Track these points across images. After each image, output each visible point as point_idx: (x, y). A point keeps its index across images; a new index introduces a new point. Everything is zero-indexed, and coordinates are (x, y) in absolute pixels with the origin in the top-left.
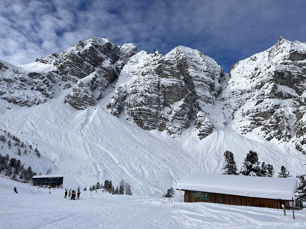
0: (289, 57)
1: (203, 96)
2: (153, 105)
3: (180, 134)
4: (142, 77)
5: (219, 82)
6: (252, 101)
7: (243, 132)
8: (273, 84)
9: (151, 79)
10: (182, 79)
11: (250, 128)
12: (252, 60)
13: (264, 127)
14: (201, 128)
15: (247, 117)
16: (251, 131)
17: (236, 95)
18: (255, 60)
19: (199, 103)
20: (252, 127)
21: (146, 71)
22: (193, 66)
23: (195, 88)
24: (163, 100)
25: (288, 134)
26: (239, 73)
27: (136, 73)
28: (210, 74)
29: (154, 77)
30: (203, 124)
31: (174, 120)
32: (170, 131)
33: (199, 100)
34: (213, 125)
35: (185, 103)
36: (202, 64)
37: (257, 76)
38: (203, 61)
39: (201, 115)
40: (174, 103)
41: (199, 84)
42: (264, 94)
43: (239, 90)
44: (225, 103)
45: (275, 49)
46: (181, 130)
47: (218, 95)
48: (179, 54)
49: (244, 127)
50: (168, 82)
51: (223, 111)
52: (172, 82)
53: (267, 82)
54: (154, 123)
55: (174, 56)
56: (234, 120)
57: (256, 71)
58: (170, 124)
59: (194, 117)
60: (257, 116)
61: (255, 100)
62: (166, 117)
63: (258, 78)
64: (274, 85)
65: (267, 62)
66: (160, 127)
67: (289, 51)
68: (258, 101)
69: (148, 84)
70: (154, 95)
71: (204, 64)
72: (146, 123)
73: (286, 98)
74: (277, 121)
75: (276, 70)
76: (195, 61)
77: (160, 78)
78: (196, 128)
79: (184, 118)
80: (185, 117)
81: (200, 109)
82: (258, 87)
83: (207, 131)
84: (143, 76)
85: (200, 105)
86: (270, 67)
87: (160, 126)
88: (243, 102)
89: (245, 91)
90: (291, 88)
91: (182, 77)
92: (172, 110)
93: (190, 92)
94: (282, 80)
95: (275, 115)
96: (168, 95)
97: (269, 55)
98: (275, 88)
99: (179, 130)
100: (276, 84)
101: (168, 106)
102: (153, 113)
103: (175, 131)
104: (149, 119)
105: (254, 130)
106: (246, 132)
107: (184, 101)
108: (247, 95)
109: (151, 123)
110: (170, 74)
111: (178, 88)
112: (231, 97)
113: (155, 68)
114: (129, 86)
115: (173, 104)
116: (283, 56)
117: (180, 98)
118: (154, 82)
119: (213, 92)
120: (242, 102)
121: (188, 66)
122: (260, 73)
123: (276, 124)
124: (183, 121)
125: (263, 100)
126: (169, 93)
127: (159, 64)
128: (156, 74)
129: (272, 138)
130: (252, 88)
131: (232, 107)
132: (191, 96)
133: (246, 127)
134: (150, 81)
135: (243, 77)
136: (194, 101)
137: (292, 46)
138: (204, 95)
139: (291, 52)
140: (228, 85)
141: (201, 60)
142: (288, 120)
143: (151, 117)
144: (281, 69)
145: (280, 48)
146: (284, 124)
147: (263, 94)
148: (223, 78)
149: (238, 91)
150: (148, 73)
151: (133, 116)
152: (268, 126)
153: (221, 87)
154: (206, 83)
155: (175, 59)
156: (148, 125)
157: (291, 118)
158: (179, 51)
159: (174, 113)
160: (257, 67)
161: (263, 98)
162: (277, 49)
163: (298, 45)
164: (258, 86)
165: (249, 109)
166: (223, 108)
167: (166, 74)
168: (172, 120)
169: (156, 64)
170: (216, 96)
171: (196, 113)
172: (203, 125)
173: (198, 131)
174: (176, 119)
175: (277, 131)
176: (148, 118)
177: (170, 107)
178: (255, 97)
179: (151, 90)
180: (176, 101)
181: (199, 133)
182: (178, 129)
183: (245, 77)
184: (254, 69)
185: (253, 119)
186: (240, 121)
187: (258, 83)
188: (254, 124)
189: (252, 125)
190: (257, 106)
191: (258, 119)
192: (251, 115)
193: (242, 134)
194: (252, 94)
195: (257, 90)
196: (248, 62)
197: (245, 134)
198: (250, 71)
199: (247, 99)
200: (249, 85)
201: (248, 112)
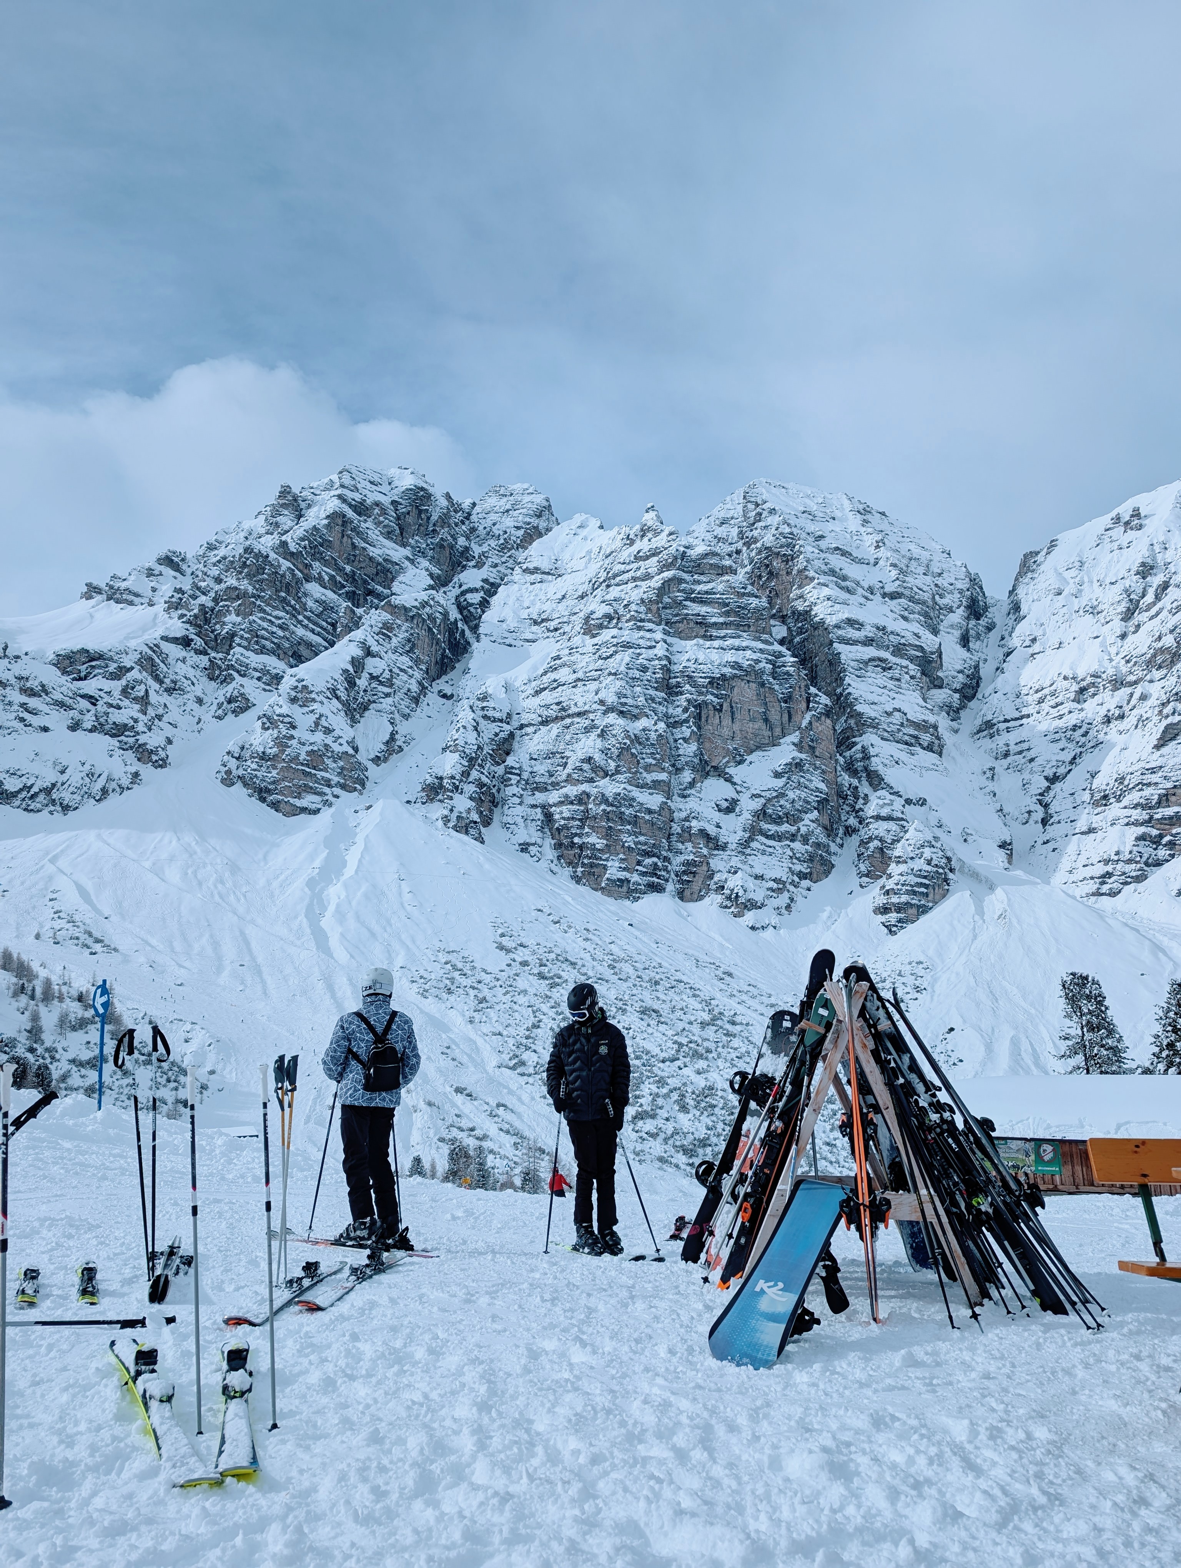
1: (889, 714)
2: (645, 774)
3: (788, 907)
4: (583, 641)
5: (965, 641)
6: (1136, 727)
7: (1104, 883)
9: (627, 646)
10: (779, 637)
11: (1137, 862)
12: (1123, 529)
14: (890, 876)
15: (1115, 810)
16: (1139, 879)
17: (1052, 703)
18: (1140, 527)
19: (872, 751)
20: (1144, 859)
21: (605, 609)
22: (832, 572)
23: (847, 680)
24: (693, 747)
26: (1060, 594)
27: (552, 625)
28: (918, 608)
29: (642, 638)
30: (897, 853)
31: (751, 839)
32: (737, 896)
33: (869, 739)
34: (949, 859)
35: (803, 756)
36: (872, 561)
37: (1154, 604)
38: (878, 547)
39: (884, 812)
40: (749, 758)
41: (866, 657)
43: (1065, 678)
44: (1001, 745)
46: (792, 888)
47: (963, 707)
48: (760, 521)
49: (1107, 862)
50: (715, 656)
51: (991, 786)
52: (730, 656)
54: (655, 859)
55: (735, 532)
56: (1052, 831)
57: (1144, 578)
58: (735, 862)
59: (852, 821)
60: (1167, 800)
61: (1150, 725)
62: (712, 830)
63: (1157, 614)
66: (685, 878)
68: (1167, 728)
69: (615, 674)
70: (643, 723)
71: (881, 563)
72: (617, 864)
76: (837, 549)
77: (670, 640)
78: (867, 876)
79: (803, 830)
80: (808, 822)
81: (875, 780)
82: (1159, 659)
83: (923, 890)
84: (587, 637)
85: (876, 764)
87: (684, 872)
88: (1092, 733)
89: (1099, 680)
91: (780, 631)
92: (738, 792)
93: (824, 700)
96: (717, 721)
99: (780, 891)
101: (720, 773)
102: (650, 811)
103: (758, 896)
104: (629, 841)
105: (1157, 876)
106: (1112, 884)
107: (799, 746)
108: (1110, 700)
109: (639, 863)
110: (721, 620)
111: (763, 685)
112: (1028, 716)
113: (645, 596)
114: (526, 687)
115: (740, 763)
117: (778, 731)
118: (645, 662)
119: (940, 695)
120: (1085, 734)
121: (807, 577)
122: (1165, 586)
124: (797, 845)
126: (720, 710)
127: (662, 575)
128: (649, 621)
130: (1129, 665)
131: (1039, 761)
132: (828, 721)
133: (1116, 858)
134: (627, 659)
135: (1081, 613)
136: (844, 742)
138: (896, 710)
140: (1008, 654)
141: (870, 540)
143: (636, 834)
148: (983, 622)
149: (1061, 684)
150: (615, 621)
151: (550, 830)
153: (977, 667)
154: (899, 650)
155: (740, 545)
156: (624, 869)
158: (757, 505)
159: (748, 805)
160: (1149, 560)
164: (1162, 650)
165: (1123, 769)
166: (992, 769)
167: (699, 620)
168: (745, 844)
169: (647, 577)
170: (954, 712)
171: (861, 801)
172: (899, 861)
173: (874, 895)
174: (760, 838)
176: (624, 837)
177: (726, 780)
178: (1147, 709)
179: (630, 701)
180: (758, 748)
181: (882, 900)
182: (775, 886)
183: (1093, 611)
184: (1135, 569)
185: (1147, 817)
186: (1082, 833)
187: (1160, 638)
188: (1154, 843)
189: (1147, 851)
190: (1164, 750)
191: (1171, 818)
192: (1135, 797)
193: (1098, 894)
194: (1132, 695)
195: (1157, 674)
196: (1100, 537)
197: (1113, 894)
198: (1112, 583)
199: (1109, 721)
200: (1113, 650)
201: (1121, 783)
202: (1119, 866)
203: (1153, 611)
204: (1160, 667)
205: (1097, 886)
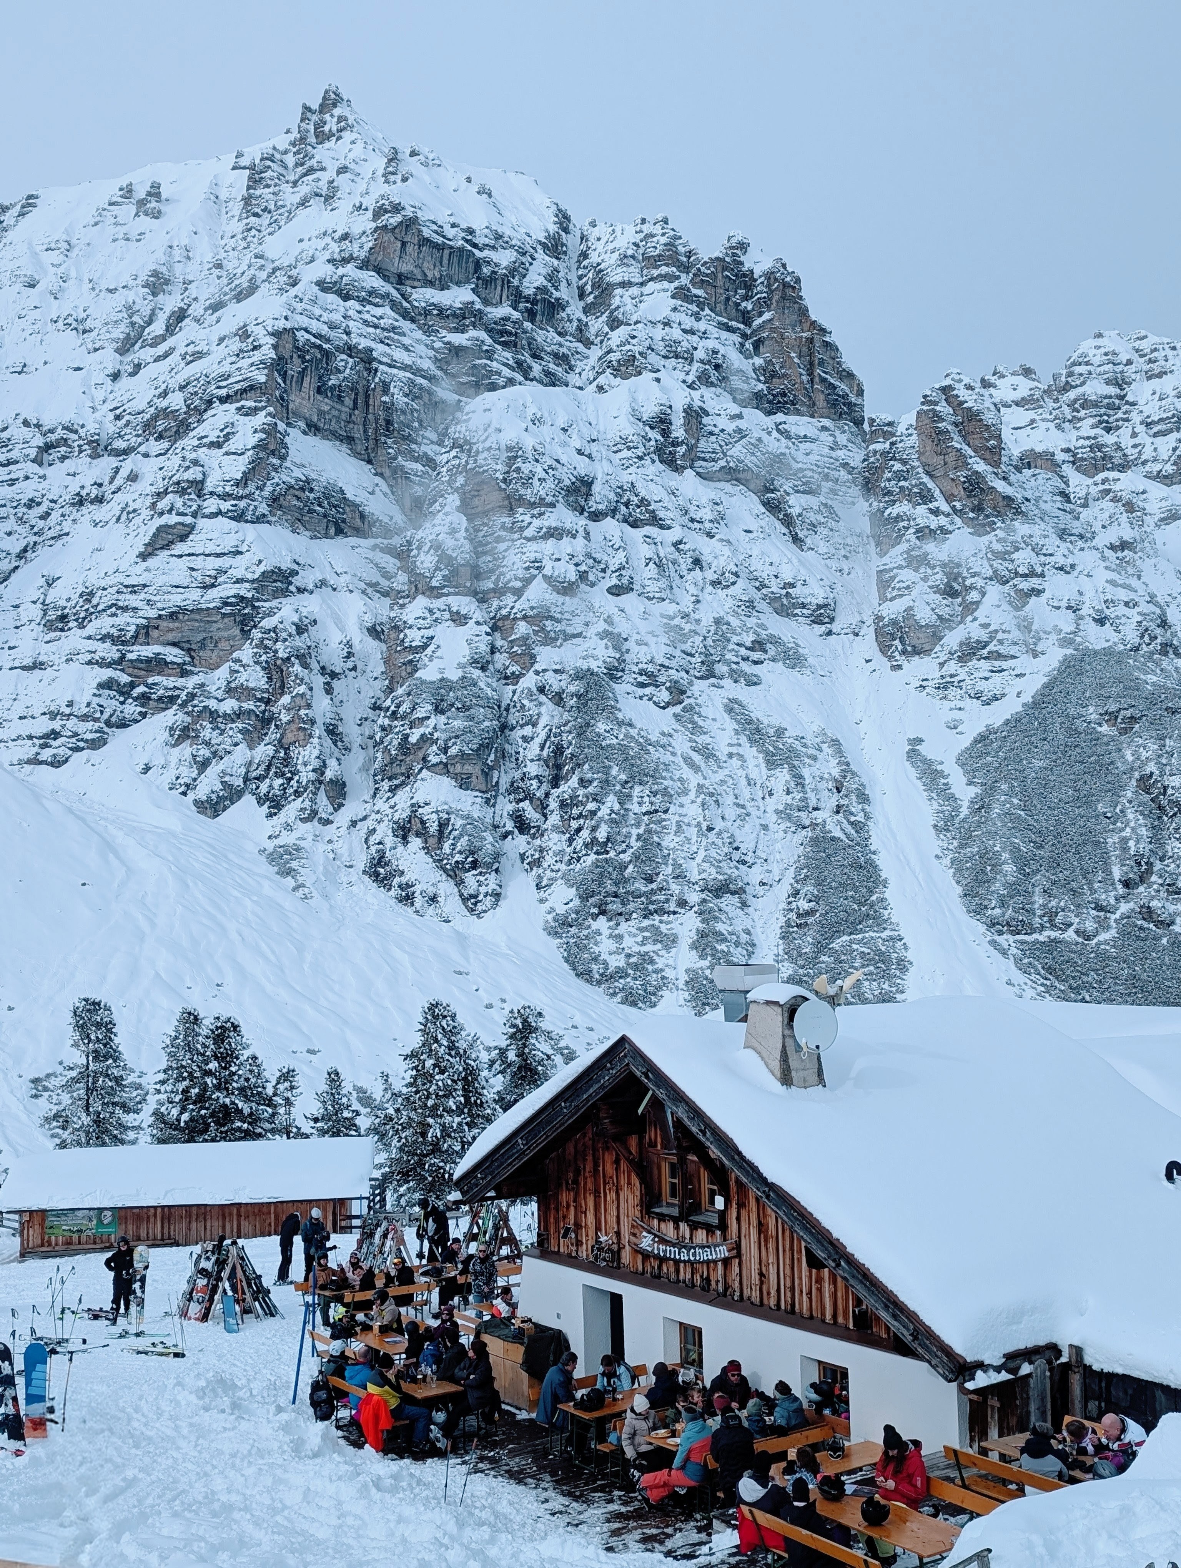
0: (367, 247)
6: (118, 519)
8: (261, 419)
11: (96, 720)
12: (133, 209)
13: (189, 719)
15: (74, 640)
16: (97, 744)
18: (157, 215)
20: (106, 716)
25: (329, 774)
26: (32, 286)
37: (163, 338)
42: (198, 486)
43: (26, 423)
45: (290, 160)
49: (53, 715)
53: (224, 400)
57: (154, 294)
60: (147, 634)
61: (137, 521)
63: (166, 355)
64: (270, 431)
65: (232, 243)
67: (370, 202)
68: (160, 529)
73: (332, 531)
74: (270, 679)
75: (288, 325)
82: (161, 425)
86: (253, 288)
88: (55, 516)
89: (74, 437)
90: (369, 462)
94: (320, 397)
95: (261, 644)
97: (250, 196)
98: (273, 453)
100: (281, 426)
105: (119, 739)
106: (58, 748)
108: (85, 471)
116: (337, 236)
120: (45, 516)
122: (180, 316)
123: (260, 700)
125: (192, 527)
129: (232, 795)
130: (120, 423)
133: (67, 711)
135: (60, 324)
137: (392, 178)
139: (384, 219)
142: (335, 684)
144: (315, 326)
145: (323, 169)
146: (309, 706)
147: (193, 483)
149: (18, 432)
152: (213, 715)
157: (354, 669)
160: (163, 269)
161: (195, 515)
162: (300, 170)
163: (427, 179)
164: (165, 413)
165: (94, 580)
175: (264, 751)
178: (136, 496)
183: (81, 327)
184: (143, 277)
185: (117, 656)
186: (24, 668)
187: (165, 394)
188: (122, 694)
189: (111, 703)
190: (152, 562)
191: (148, 661)
192: (104, 624)
193: (35, 761)
194: (117, 470)
195: (154, 446)
196: (100, 212)
197: (57, 763)
198: (110, 291)
199: (81, 503)
200: (100, 395)
201: (88, 601)
202: (72, 724)
203: (161, 349)
204: (160, 437)
205: (36, 749)
